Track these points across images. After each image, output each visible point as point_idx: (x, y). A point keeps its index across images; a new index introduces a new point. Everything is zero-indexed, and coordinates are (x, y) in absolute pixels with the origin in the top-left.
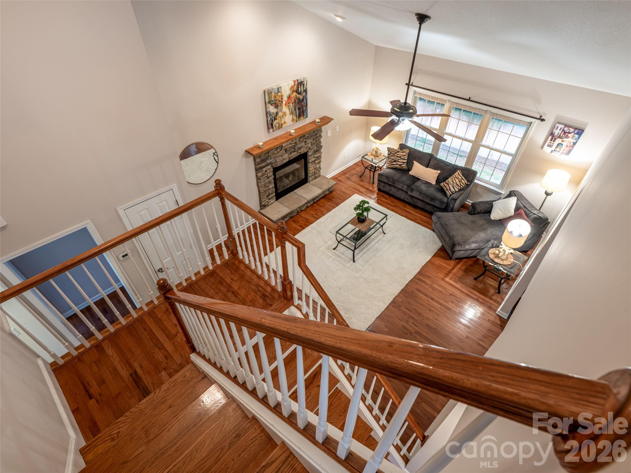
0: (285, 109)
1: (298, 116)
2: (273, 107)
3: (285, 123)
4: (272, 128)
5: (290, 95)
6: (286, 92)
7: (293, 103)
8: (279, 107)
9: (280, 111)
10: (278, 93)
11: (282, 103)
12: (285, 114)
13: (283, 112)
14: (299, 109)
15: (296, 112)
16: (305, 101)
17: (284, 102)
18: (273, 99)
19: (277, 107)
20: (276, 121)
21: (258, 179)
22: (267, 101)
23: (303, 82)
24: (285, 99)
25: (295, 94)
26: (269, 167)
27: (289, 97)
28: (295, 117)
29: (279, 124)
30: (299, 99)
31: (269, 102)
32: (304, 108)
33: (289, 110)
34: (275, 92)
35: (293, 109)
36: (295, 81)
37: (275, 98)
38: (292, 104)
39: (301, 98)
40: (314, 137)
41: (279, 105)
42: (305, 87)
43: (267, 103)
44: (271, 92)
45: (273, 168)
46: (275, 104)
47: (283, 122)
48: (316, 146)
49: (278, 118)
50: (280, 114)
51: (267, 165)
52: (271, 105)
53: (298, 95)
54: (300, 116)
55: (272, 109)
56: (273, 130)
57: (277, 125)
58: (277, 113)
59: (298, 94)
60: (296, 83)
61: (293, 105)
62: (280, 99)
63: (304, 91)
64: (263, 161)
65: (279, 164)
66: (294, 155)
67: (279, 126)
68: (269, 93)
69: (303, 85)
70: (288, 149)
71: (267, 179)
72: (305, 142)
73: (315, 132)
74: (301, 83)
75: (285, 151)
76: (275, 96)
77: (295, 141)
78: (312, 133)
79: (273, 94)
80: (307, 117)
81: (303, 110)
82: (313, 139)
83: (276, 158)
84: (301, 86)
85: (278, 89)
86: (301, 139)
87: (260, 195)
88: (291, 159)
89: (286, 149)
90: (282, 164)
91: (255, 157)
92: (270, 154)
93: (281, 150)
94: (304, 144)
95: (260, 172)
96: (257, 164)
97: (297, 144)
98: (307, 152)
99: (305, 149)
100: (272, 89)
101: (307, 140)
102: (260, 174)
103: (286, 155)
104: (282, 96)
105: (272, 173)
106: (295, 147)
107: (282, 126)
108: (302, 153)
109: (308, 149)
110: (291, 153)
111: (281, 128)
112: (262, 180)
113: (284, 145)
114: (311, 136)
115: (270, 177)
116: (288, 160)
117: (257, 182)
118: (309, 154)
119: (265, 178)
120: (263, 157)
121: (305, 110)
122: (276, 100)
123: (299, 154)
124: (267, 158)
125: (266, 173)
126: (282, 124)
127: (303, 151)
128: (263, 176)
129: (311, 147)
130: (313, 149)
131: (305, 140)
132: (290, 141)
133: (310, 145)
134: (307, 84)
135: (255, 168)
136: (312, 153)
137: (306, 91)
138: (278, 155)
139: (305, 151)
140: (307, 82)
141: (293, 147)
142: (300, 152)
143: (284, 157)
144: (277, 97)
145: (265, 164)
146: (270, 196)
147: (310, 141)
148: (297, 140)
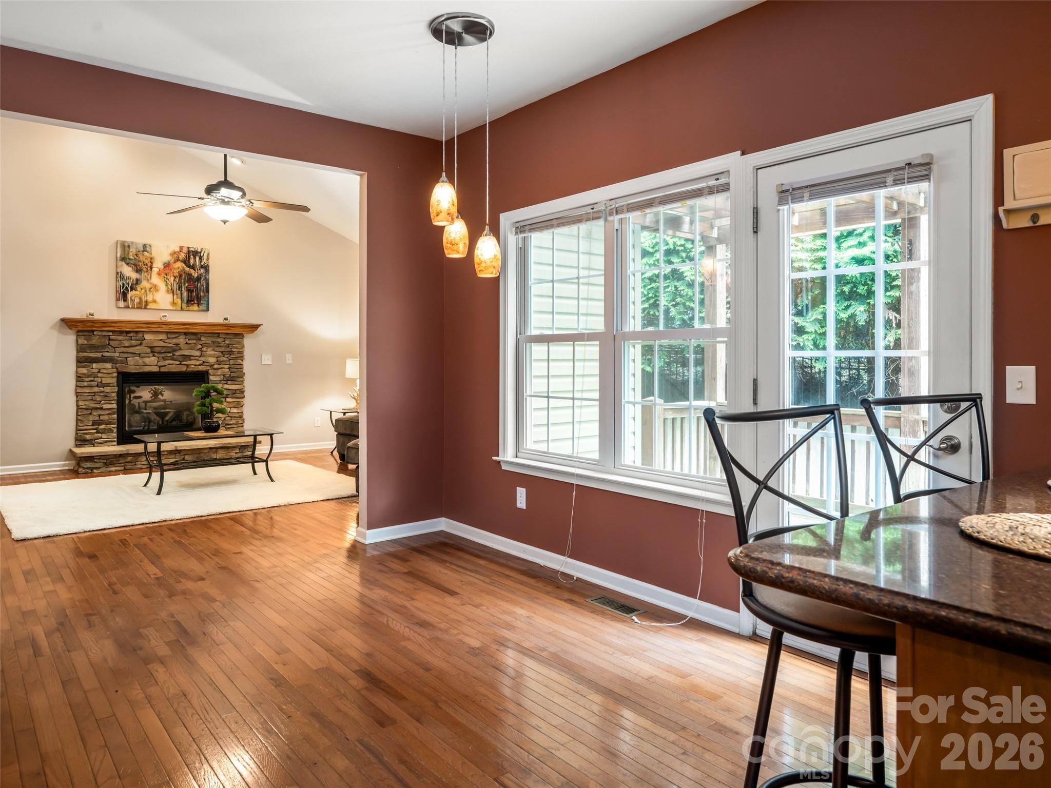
0: (156, 280)
1: (185, 301)
2: (130, 269)
3: (154, 301)
4: (125, 300)
5: (169, 262)
6: (161, 254)
7: (175, 277)
8: (144, 275)
9: (144, 280)
10: (143, 251)
11: (151, 268)
12: (155, 288)
13: (151, 283)
14: (189, 291)
15: (182, 294)
16: (203, 282)
17: (155, 270)
18: (131, 257)
19: (139, 271)
20: (134, 292)
21: (80, 379)
22: (119, 255)
23: (200, 253)
24: (158, 265)
25: (180, 265)
26: (109, 365)
27: (167, 265)
28: (179, 301)
29: (140, 299)
30: (190, 275)
31: (123, 259)
32: (202, 294)
33: (167, 285)
34: (137, 248)
35: (176, 287)
36: (181, 248)
37: (136, 257)
38: (172, 278)
39: (196, 275)
40: (222, 349)
41: (145, 270)
42: (204, 260)
43: (118, 259)
44: (129, 246)
45: (118, 373)
46: (135, 265)
47: (150, 298)
48: (229, 368)
49: (139, 289)
50: (144, 284)
51: (104, 360)
52: (127, 264)
53: (187, 269)
54: (190, 302)
55: (128, 271)
56: (126, 304)
57: (137, 300)
58: (138, 281)
59: (189, 266)
60: (185, 250)
61: (174, 280)
62: (146, 262)
63: (202, 267)
64: (93, 348)
65: (132, 369)
66: (173, 366)
67: (140, 303)
68: (125, 247)
69: (201, 258)
70: (158, 349)
71: (97, 386)
72: (200, 349)
73: (227, 342)
74: (196, 253)
75: (149, 350)
76: (136, 255)
77: (175, 341)
78: (219, 340)
79: (133, 250)
80: (208, 310)
81: (197, 295)
82: (222, 352)
83: (126, 355)
84: (195, 258)
85: (145, 246)
86: (190, 342)
87: (77, 415)
88: (163, 370)
89: (151, 348)
90: (140, 371)
91: (77, 336)
92: (112, 343)
93: (141, 344)
94: (198, 353)
95: (83, 367)
96: (80, 349)
97: (180, 349)
98: (207, 373)
99: (200, 365)
100: (132, 243)
101: (204, 349)
102: (84, 371)
103: (153, 358)
104: (151, 259)
105: (114, 380)
106: (175, 351)
107: (146, 305)
108: (192, 368)
109: (209, 368)
110: (164, 359)
111: (145, 308)
112: (86, 384)
113: (148, 337)
114: (216, 345)
115: (108, 385)
116: (156, 369)
117: (77, 386)
118: (211, 378)
119: (95, 383)
120: (95, 341)
121: (204, 297)
122: (139, 261)
123: (184, 369)
124: (104, 346)
125: (100, 375)
126: (146, 302)
127: (194, 365)
128: (89, 376)
129: (216, 366)
130: (219, 372)
131: (200, 346)
132: (163, 337)
133: (212, 360)
134: (208, 259)
135: (77, 357)
136: (218, 378)
137: (206, 268)
138: (131, 350)
139: (201, 368)
140: (208, 255)
141: (171, 350)
142: (188, 366)
143: (147, 360)
144: (141, 258)
145: (99, 355)
146: (102, 427)
147: (213, 353)
148: (182, 340)
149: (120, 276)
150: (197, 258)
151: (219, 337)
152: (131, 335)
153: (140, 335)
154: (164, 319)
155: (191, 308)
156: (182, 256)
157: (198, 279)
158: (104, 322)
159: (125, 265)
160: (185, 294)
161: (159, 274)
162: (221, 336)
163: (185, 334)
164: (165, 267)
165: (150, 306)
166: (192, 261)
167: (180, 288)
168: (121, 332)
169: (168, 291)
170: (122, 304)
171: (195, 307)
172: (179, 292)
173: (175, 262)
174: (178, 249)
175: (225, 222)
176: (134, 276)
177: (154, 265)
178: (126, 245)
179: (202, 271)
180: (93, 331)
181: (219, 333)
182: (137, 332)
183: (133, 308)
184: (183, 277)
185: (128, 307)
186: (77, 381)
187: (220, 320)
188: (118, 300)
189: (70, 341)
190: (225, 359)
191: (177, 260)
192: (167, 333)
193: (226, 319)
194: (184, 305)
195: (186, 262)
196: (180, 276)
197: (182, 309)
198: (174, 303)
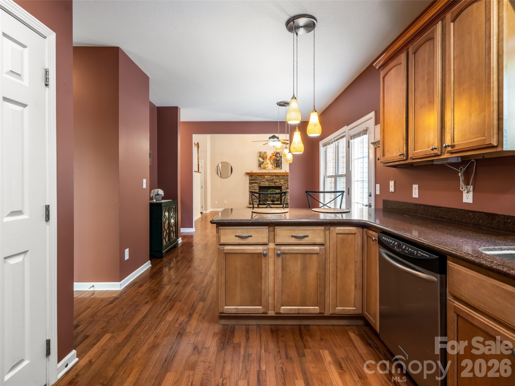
0: (268, 161)
1: (275, 166)
2: (261, 159)
3: (267, 167)
4: (260, 167)
6: (269, 154)
8: (265, 160)
10: (265, 154)
11: (267, 158)
12: (268, 163)
14: (277, 164)
16: (280, 161)
17: (268, 158)
19: (263, 159)
20: (262, 165)
22: (259, 155)
24: (268, 157)
25: (274, 157)
26: (256, 184)
27: (271, 157)
29: (264, 166)
30: (276, 159)
32: (280, 164)
33: (271, 162)
35: (273, 163)
36: (274, 152)
38: (272, 160)
44: (261, 153)
45: (259, 186)
47: (266, 166)
48: (287, 185)
49: (264, 164)
50: (265, 162)
52: (261, 157)
53: (276, 158)
54: (277, 167)
55: (261, 160)
57: (263, 167)
58: (263, 162)
59: (276, 157)
60: (275, 152)
62: (265, 156)
63: (280, 157)
64: (253, 180)
65: (262, 185)
66: (272, 185)
67: (264, 168)
68: (260, 153)
69: (280, 154)
70: (268, 180)
71: (254, 190)
72: (279, 180)
73: (287, 178)
74: (278, 153)
75: (266, 180)
76: (263, 155)
77: (273, 178)
78: (285, 177)
79: (262, 154)
80: (281, 169)
81: (279, 165)
82: (285, 181)
83: (260, 182)
84: (278, 154)
85: (265, 152)
86: (276, 178)
87: (249, 197)
88: (270, 185)
89: (267, 180)
90: (264, 186)
91: (249, 177)
92: (257, 178)
93: (264, 179)
94: (279, 181)
95: (251, 185)
96: (250, 180)
97: (274, 180)
98: (281, 186)
99: (279, 184)
100: (262, 152)
101: (280, 180)
102: (251, 186)
103: (267, 182)
104: (267, 156)
105: (258, 188)
106: (273, 180)
107: (265, 168)
108: (277, 185)
109: (282, 185)
110: (270, 183)
111: (265, 169)
112: (251, 189)
113: (266, 177)
114: (284, 179)
115: (256, 189)
116: (268, 185)
117: (249, 190)
118: (282, 188)
119: (253, 189)
120: (253, 178)
121: (280, 165)
122: (264, 157)
123: (275, 185)
124: (255, 179)
125: (254, 187)
126: (265, 167)
127: (278, 184)
128: (252, 187)
129: (284, 185)
130: (285, 186)
131: (279, 179)
132: (270, 177)
133: (282, 183)
134: (281, 154)
135: (249, 182)
136: (284, 188)
137: (281, 157)
138: (262, 180)
139: (279, 185)
140: (282, 153)
141: (271, 180)
142: (276, 184)
143: (266, 183)
144: (264, 156)
145: (254, 182)
146: (255, 200)
147: (283, 181)
148: (274, 177)
149: (259, 161)
150: (279, 155)
151: (284, 176)
152: (262, 176)
153: (264, 176)
154: (269, 172)
155: (277, 168)
156: (275, 154)
157: (279, 160)
158: (255, 173)
159: (260, 158)
160: (275, 165)
161: (269, 160)
162: (285, 176)
163: (275, 176)
164: (270, 158)
165: (266, 168)
166: (277, 155)
167: (274, 163)
168: (259, 176)
169: (271, 164)
170: (259, 168)
171: (278, 168)
172: (274, 164)
173: (273, 156)
174: (273, 152)
175: (274, 146)
176: (262, 160)
177: (267, 157)
178: (260, 152)
179: (280, 158)
180: (253, 176)
181: (284, 175)
182: (263, 175)
183: (262, 169)
184: (275, 160)
185: (261, 169)
186: (249, 188)
187: (285, 172)
188: (259, 167)
189: (248, 178)
190: (286, 182)
191: (273, 155)
192: (271, 175)
193: (286, 171)
194: (275, 168)
195: (276, 156)
196: (274, 160)
197: (274, 169)
198: (272, 167)
